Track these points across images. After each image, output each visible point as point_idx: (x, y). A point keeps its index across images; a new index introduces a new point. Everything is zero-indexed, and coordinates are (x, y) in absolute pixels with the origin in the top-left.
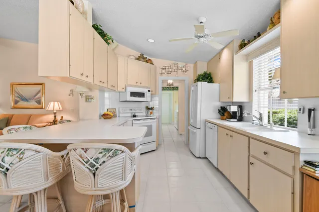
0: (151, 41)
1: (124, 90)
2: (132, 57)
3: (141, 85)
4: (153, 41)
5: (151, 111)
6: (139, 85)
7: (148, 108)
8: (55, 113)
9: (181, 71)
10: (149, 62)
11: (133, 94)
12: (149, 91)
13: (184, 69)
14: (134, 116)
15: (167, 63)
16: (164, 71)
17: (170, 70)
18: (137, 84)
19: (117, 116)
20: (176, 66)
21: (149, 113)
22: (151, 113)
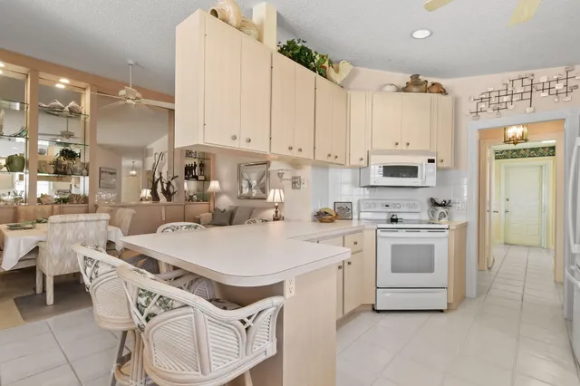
0: (420, 34)
1: (364, 163)
2: (388, 88)
3: (410, 148)
4: (427, 33)
5: (441, 209)
6: (404, 148)
7: (434, 203)
8: (277, 207)
9: (545, 94)
10: (435, 89)
11: (390, 171)
12: (431, 161)
13: (559, 86)
14: (394, 220)
15: (494, 82)
16: (483, 105)
17: (505, 99)
18: (399, 147)
19: (355, 217)
20: (527, 82)
21: (437, 216)
22: (442, 215)
